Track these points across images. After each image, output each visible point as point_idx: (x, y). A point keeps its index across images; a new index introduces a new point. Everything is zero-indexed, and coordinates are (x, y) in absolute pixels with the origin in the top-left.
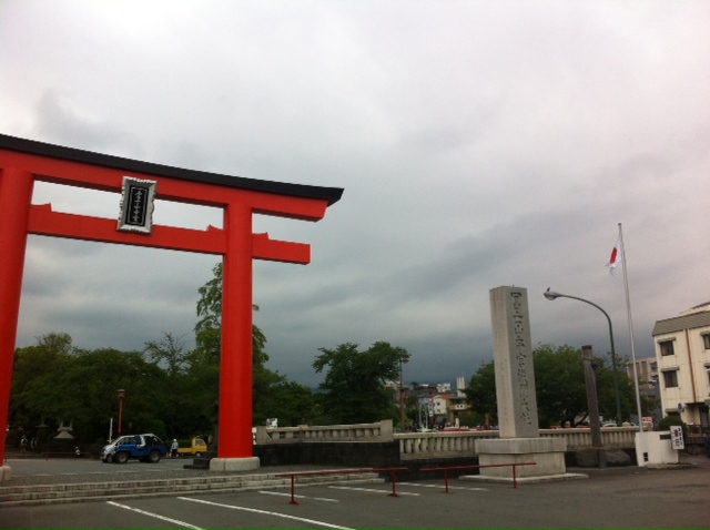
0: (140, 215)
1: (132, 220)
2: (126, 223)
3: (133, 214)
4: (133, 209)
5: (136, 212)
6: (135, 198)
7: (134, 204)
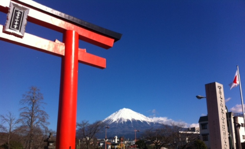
0: (18, 25)
1: (13, 27)
2: (10, 28)
3: (14, 24)
4: (14, 21)
5: (16, 23)
6: (16, 15)
7: (15, 18)
